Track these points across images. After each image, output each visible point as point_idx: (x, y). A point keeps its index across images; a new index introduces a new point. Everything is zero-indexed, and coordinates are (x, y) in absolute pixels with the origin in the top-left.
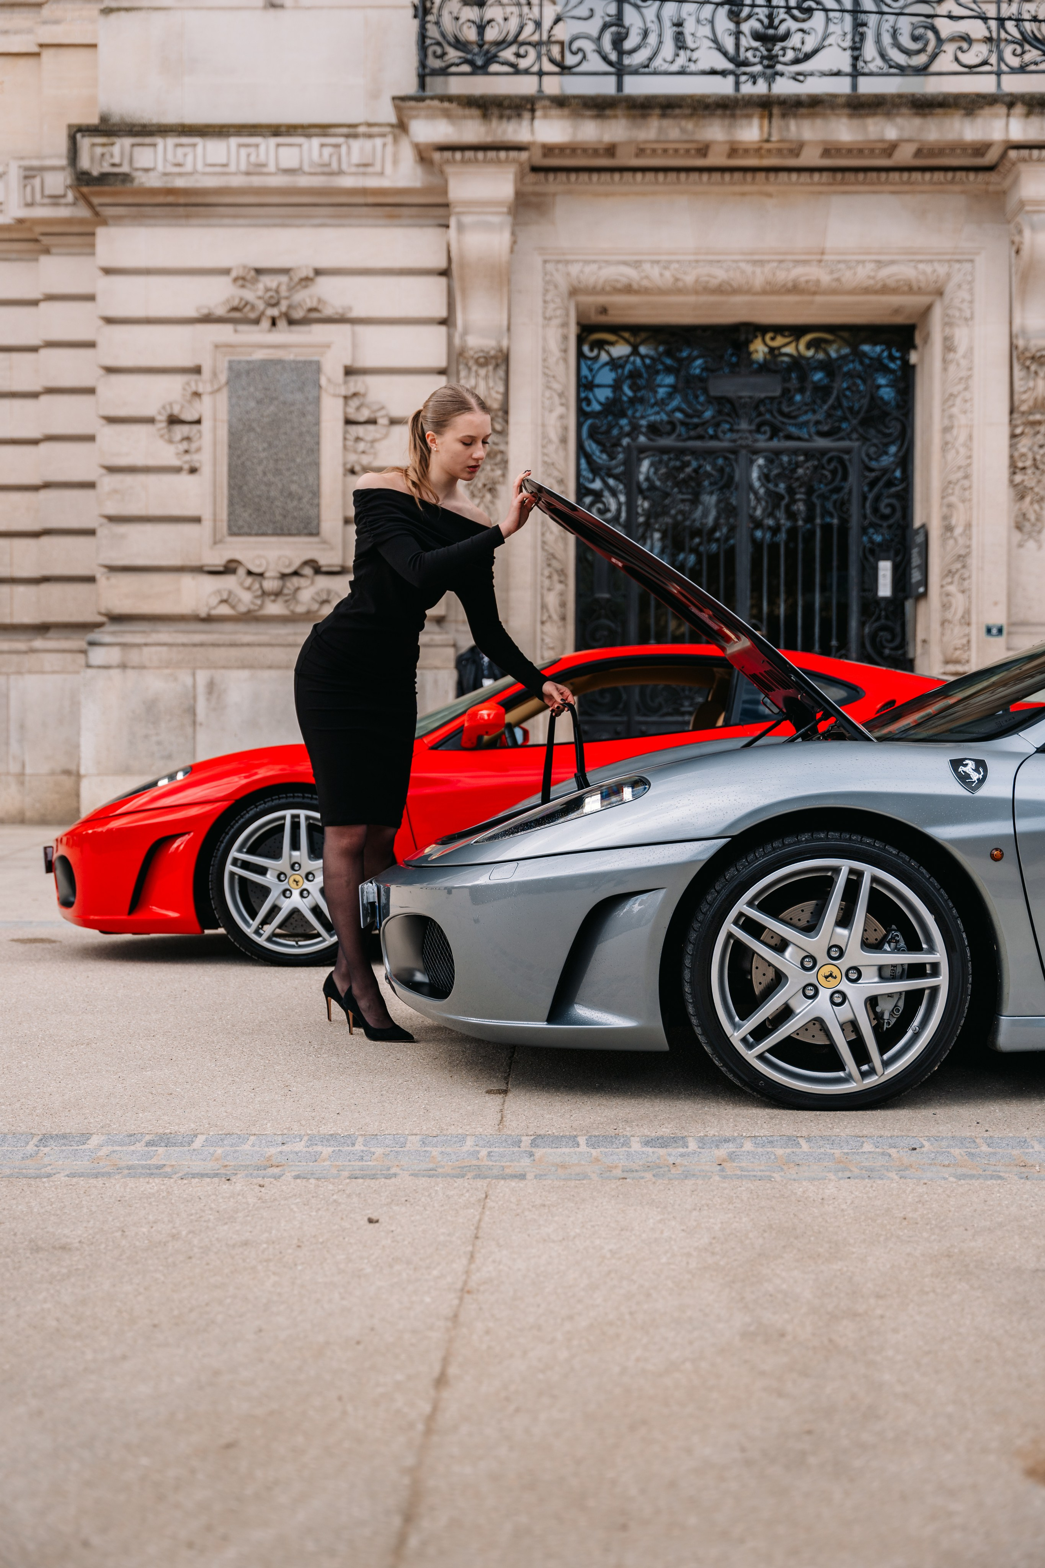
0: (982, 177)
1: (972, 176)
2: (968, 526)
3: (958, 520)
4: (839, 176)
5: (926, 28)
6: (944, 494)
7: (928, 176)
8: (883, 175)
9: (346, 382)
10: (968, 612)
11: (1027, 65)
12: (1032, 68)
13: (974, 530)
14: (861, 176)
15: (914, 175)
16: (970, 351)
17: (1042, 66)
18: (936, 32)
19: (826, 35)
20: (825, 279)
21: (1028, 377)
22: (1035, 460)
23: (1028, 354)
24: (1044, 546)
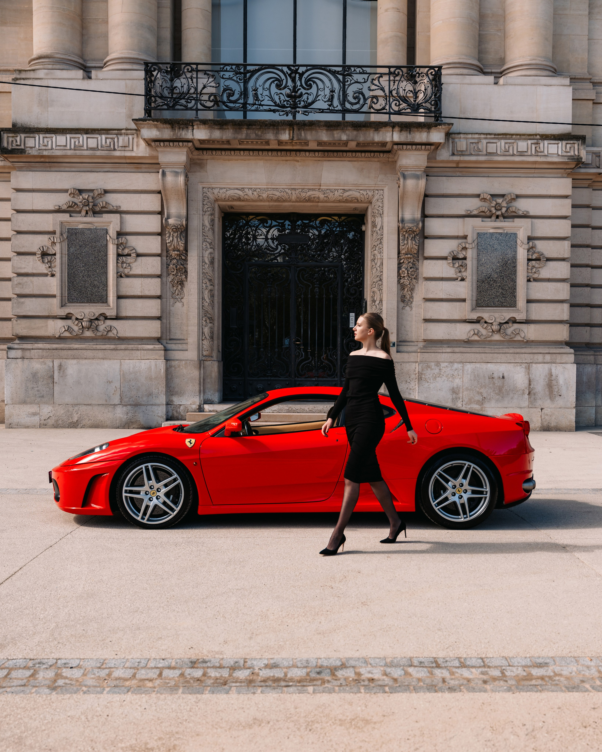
0: (385, 155)
1: (382, 155)
2: (381, 301)
3: (376, 298)
4: (326, 154)
5: (359, 93)
6: (371, 287)
7: (363, 154)
8: (345, 154)
9: (117, 238)
11: (401, 110)
12: (403, 111)
13: (384, 302)
14: (335, 154)
15: (357, 154)
16: (382, 227)
17: (409, 110)
18: (364, 96)
19: (317, 96)
20: (322, 196)
21: (405, 239)
22: (408, 274)
23: (404, 230)
24: (413, 309)
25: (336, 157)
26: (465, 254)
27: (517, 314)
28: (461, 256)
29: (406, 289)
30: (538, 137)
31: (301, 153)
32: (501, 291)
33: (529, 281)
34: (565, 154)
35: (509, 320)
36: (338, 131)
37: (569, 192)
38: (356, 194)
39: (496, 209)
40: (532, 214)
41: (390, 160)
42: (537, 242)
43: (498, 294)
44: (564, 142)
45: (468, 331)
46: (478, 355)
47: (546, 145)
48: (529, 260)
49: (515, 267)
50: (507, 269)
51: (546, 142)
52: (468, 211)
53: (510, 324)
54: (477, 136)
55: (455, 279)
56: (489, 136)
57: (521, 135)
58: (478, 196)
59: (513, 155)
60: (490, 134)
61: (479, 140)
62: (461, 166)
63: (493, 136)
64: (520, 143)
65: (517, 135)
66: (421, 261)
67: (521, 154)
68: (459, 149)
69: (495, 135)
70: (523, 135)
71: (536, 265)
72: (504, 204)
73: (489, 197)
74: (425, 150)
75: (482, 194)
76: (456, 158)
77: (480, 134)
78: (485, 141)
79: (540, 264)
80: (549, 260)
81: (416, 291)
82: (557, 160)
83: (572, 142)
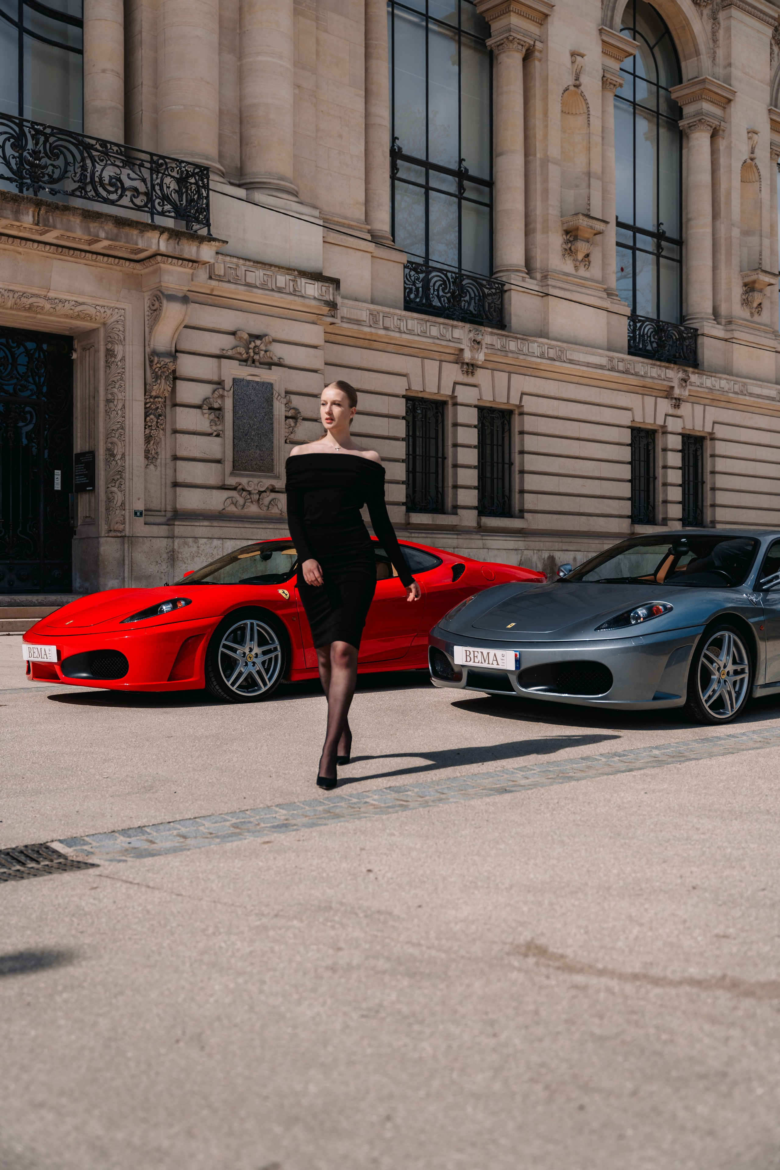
0: (132, 264)
1: (127, 263)
2: (123, 455)
3: (118, 451)
4: (60, 249)
5: (117, 180)
6: (107, 437)
7: (106, 258)
8: (83, 254)
10: (123, 503)
11: (166, 212)
12: (167, 214)
13: (127, 458)
14: (72, 252)
15: (99, 257)
16: (123, 359)
17: (173, 214)
18: (122, 184)
19: (66, 171)
20: (48, 306)
21: (157, 377)
22: (157, 422)
23: (158, 365)
24: (159, 468)
25: (72, 256)
26: (220, 403)
27: (276, 481)
28: (216, 406)
29: (152, 442)
30: (296, 273)
31: (28, 243)
32: (258, 452)
33: (286, 442)
34: (321, 298)
35: (267, 488)
36: (96, 224)
37: (320, 341)
38: (92, 311)
39: (254, 352)
40: (287, 362)
41: (135, 271)
42: (293, 397)
43: (256, 456)
44: (320, 284)
45: (224, 499)
46: (237, 530)
47: (303, 284)
48: (287, 418)
49: (272, 424)
50: (264, 426)
51: (304, 280)
52: (223, 350)
53: (268, 493)
54: (235, 260)
55: (210, 435)
56: (248, 263)
57: (279, 267)
58: (234, 333)
59: (273, 290)
60: (249, 260)
61: (237, 265)
62: (214, 293)
63: (252, 263)
64: (279, 277)
65: (276, 266)
66: (168, 408)
67: (280, 290)
68: (217, 273)
69: (254, 262)
70: (282, 268)
71: (293, 424)
72: (263, 347)
73: (246, 336)
74: (191, 268)
75: (238, 332)
76: (214, 283)
77: (238, 258)
78: (243, 268)
79: (296, 423)
80: (305, 419)
81: (163, 446)
82: (314, 303)
83: (327, 285)
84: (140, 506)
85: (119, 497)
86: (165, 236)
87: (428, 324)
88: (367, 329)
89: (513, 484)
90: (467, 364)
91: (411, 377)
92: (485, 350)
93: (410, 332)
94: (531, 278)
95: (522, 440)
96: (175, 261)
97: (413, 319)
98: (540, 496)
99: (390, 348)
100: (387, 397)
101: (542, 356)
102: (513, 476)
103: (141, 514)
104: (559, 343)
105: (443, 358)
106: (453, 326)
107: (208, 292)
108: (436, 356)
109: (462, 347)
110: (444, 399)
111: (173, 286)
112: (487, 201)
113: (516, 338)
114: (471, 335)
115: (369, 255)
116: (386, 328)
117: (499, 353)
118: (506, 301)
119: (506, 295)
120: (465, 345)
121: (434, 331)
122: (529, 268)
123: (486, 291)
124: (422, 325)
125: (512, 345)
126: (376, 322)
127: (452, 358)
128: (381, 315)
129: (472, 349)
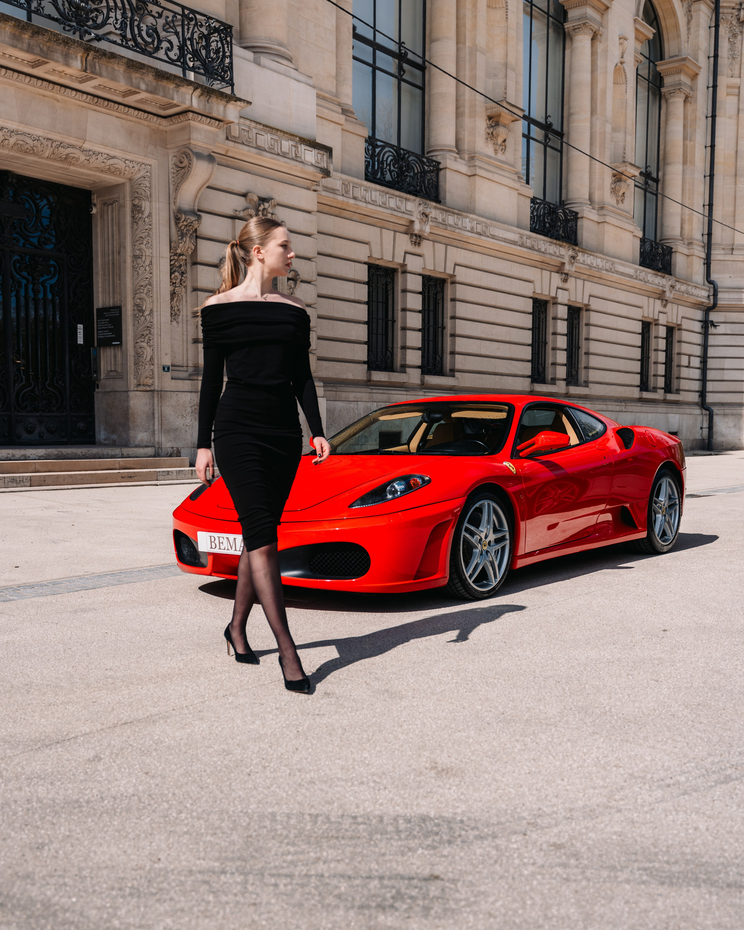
0: (160, 120)
1: (155, 118)
2: (151, 311)
3: (147, 306)
4: (96, 99)
5: (153, 31)
6: (135, 293)
7: (136, 112)
8: (116, 106)
10: (152, 359)
11: (196, 68)
12: (198, 70)
13: (155, 314)
14: (106, 103)
15: (131, 110)
16: (150, 215)
17: (202, 71)
18: (158, 36)
19: (108, 18)
20: (83, 158)
21: (182, 235)
22: (181, 280)
23: (185, 223)
24: (180, 325)
25: (105, 108)
29: (176, 299)
30: (297, 139)
31: (68, 90)
34: (317, 165)
36: (138, 75)
37: (313, 207)
38: (121, 165)
41: (161, 127)
44: (317, 151)
47: (303, 150)
48: (289, 279)
51: (303, 147)
52: (236, 211)
54: (248, 122)
56: (258, 126)
57: (285, 133)
58: (244, 195)
59: (278, 154)
60: (260, 124)
61: (249, 128)
62: (229, 154)
63: (261, 127)
64: (283, 142)
65: (281, 131)
66: (189, 265)
67: (284, 155)
68: (233, 134)
69: (264, 126)
70: (286, 133)
71: (293, 286)
72: (270, 210)
73: (256, 199)
74: (217, 127)
75: (249, 194)
76: (231, 144)
77: (251, 121)
78: (255, 131)
79: (295, 284)
80: (302, 281)
81: (184, 303)
82: (312, 169)
83: (322, 152)
84: (167, 362)
85: (148, 352)
86: (198, 92)
87: (388, 196)
88: (340, 198)
89: (445, 346)
90: (416, 235)
91: (372, 244)
92: (430, 223)
93: (374, 203)
94: (461, 158)
95: (454, 307)
96: (204, 118)
97: (376, 190)
98: (467, 357)
99: (356, 217)
100: (353, 263)
101: (472, 231)
102: (445, 339)
103: (168, 369)
104: (485, 220)
105: (396, 229)
106: (407, 199)
107: (224, 153)
108: (391, 226)
109: (413, 219)
110: (394, 266)
111: (200, 144)
112: (419, 83)
113: (454, 213)
114: (421, 208)
115: (340, 127)
116: (355, 198)
117: (441, 226)
118: (441, 178)
119: (441, 173)
120: (416, 217)
121: (392, 203)
122: (458, 149)
123: (426, 168)
124: (382, 196)
125: (451, 220)
126: (347, 192)
127: (403, 229)
128: (351, 185)
129: (421, 221)
